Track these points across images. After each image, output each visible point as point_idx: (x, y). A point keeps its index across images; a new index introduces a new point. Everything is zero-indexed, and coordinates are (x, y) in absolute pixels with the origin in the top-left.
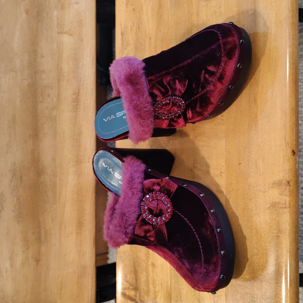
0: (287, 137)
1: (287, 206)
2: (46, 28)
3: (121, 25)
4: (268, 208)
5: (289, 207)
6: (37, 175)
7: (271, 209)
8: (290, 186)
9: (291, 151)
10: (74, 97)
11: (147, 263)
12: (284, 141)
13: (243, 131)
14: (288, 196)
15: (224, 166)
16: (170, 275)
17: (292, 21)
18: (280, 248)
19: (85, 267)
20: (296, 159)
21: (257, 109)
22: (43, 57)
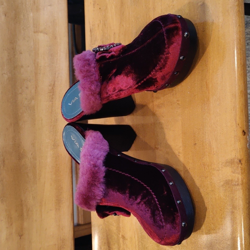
0: (238, 118)
1: (240, 183)
2: (23, 28)
3: (89, 23)
4: (222, 185)
5: (242, 185)
6: (18, 158)
7: (225, 186)
8: (241, 164)
9: (241, 131)
10: (51, 88)
11: (119, 235)
12: (235, 122)
13: (197, 113)
14: (240, 174)
15: (181, 146)
16: (139, 247)
17: (238, 10)
18: (235, 224)
19: (64, 239)
20: (246, 139)
21: (209, 93)
22: (21, 53)
